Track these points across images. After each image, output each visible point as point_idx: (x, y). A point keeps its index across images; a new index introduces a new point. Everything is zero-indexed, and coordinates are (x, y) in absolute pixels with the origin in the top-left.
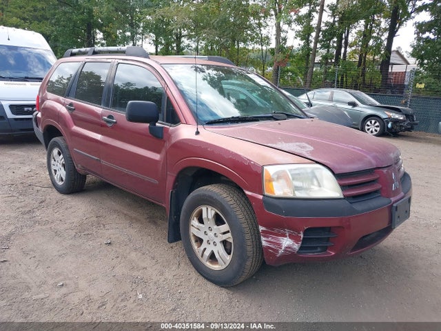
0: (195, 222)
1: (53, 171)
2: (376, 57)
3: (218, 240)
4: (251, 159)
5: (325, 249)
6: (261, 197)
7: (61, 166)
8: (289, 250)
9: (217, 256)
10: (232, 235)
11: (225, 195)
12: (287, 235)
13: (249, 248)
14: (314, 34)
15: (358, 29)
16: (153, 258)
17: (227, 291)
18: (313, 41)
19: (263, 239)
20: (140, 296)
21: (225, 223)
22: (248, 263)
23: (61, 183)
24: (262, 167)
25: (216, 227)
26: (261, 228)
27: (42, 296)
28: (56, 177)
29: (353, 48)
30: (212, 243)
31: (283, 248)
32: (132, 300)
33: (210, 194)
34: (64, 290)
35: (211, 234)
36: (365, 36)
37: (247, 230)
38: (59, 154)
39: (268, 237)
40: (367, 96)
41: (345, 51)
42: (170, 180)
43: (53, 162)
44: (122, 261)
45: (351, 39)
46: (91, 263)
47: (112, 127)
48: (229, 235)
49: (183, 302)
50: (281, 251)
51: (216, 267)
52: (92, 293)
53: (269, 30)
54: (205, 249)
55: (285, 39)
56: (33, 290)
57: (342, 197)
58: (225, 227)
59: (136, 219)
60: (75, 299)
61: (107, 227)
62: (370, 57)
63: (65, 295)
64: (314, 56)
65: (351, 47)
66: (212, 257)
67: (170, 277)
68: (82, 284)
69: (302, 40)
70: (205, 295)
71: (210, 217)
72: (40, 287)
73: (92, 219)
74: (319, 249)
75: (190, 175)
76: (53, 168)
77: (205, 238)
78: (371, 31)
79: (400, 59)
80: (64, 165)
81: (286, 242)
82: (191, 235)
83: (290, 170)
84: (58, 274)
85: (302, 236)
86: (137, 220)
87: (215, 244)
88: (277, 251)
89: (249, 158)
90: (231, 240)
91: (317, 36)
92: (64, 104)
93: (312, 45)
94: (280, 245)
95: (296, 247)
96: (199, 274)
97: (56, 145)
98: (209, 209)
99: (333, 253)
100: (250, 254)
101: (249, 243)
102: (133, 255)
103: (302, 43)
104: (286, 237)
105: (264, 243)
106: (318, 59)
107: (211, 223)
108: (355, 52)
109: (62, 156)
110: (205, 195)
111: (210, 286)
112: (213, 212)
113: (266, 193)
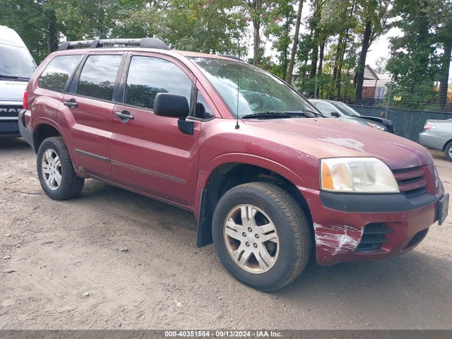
0: (231, 223)
1: (44, 176)
2: (350, 71)
3: (259, 242)
4: (305, 152)
5: (379, 246)
6: (318, 192)
7: (55, 170)
8: (347, 247)
9: (258, 258)
10: (278, 235)
11: (269, 193)
12: (345, 231)
13: (299, 248)
14: (291, 46)
15: (332, 43)
16: (180, 264)
17: (270, 295)
18: (291, 52)
19: (317, 237)
20: (179, 304)
21: (269, 222)
22: (297, 264)
23: (54, 189)
24: (320, 160)
25: (257, 227)
26: (316, 226)
27: (67, 308)
28: (49, 183)
29: (329, 62)
30: (251, 245)
31: (340, 246)
32: (171, 309)
33: (251, 191)
34: (91, 301)
35: (251, 236)
36: (339, 49)
37: (296, 229)
38: (54, 156)
39: (323, 235)
40: (349, 107)
41: (321, 64)
42: (202, 178)
43: (44, 165)
44: (146, 269)
45: (326, 53)
46: (113, 271)
47: (128, 124)
48: (275, 235)
49: (228, 309)
50: (338, 250)
51: (256, 271)
52: (125, 302)
53: (247, 40)
54: (243, 252)
55: (262, 50)
56: (55, 302)
57: (398, 191)
58: (270, 226)
59: (148, 225)
60: (107, 310)
61: (118, 233)
62: (344, 71)
63: (95, 306)
64: (292, 67)
65: (326, 60)
66: (252, 260)
67: (205, 284)
68: (110, 293)
69: (279, 50)
70: (248, 301)
71: (250, 216)
72: (62, 297)
73: (99, 225)
74: (374, 247)
75: (224, 173)
76: (44, 171)
77: (243, 240)
78: (345, 46)
79: (371, 74)
80: (59, 169)
81: (344, 239)
82: (226, 237)
83: (349, 164)
84: (80, 284)
85: (362, 232)
86: (149, 227)
87: (255, 246)
88: (333, 250)
89: (303, 151)
90: (277, 241)
91: (295, 48)
92: (62, 100)
93: (289, 57)
94: (337, 243)
95: (355, 244)
96: (234, 280)
97: (50, 146)
98: (250, 208)
99: (388, 251)
100: (299, 254)
101: (298, 242)
102: (156, 261)
103: (279, 54)
104: (344, 233)
105: (318, 242)
106: (296, 70)
107: (252, 223)
108: (329, 65)
109: (57, 158)
110: (246, 193)
111: (250, 291)
112: (254, 211)
113: (323, 188)
